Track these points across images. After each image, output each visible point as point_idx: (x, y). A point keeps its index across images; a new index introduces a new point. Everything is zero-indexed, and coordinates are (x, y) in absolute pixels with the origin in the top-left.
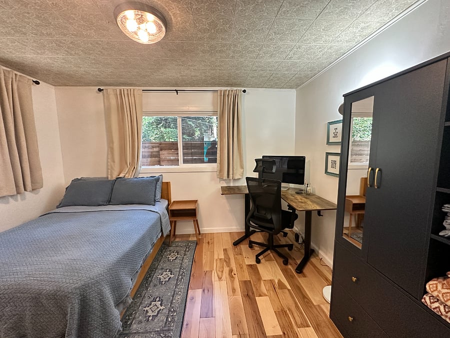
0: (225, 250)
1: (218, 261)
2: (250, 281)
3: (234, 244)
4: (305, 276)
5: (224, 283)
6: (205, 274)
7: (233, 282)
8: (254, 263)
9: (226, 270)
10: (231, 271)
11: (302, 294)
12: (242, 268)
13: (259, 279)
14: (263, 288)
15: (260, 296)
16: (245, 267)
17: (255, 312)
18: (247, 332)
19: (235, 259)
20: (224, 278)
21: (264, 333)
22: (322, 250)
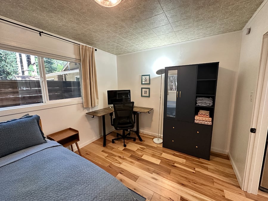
0: (103, 151)
1: (107, 158)
2: (132, 155)
3: (104, 146)
4: (144, 141)
5: (124, 163)
6: (110, 167)
7: (126, 160)
8: (124, 148)
9: (117, 158)
10: (120, 157)
11: (151, 147)
12: (122, 153)
13: (134, 152)
14: (140, 153)
15: (142, 156)
16: (123, 152)
17: (147, 162)
18: (154, 169)
19: (114, 151)
20: (121, 161)
21: (157, 165)
22: (141, 129)
